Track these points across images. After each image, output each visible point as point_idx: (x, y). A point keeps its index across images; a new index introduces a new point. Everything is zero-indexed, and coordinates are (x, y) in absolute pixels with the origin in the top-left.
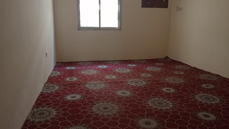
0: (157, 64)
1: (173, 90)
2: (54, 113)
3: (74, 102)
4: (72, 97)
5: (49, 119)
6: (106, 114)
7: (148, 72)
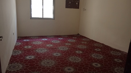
0: (74, 38)
1: (81, 52)
2: (21, 66)
3: (31, 60)
4: (29, 57)
5: (19, 69)
6: (48, 66)
7: (69, 42)
